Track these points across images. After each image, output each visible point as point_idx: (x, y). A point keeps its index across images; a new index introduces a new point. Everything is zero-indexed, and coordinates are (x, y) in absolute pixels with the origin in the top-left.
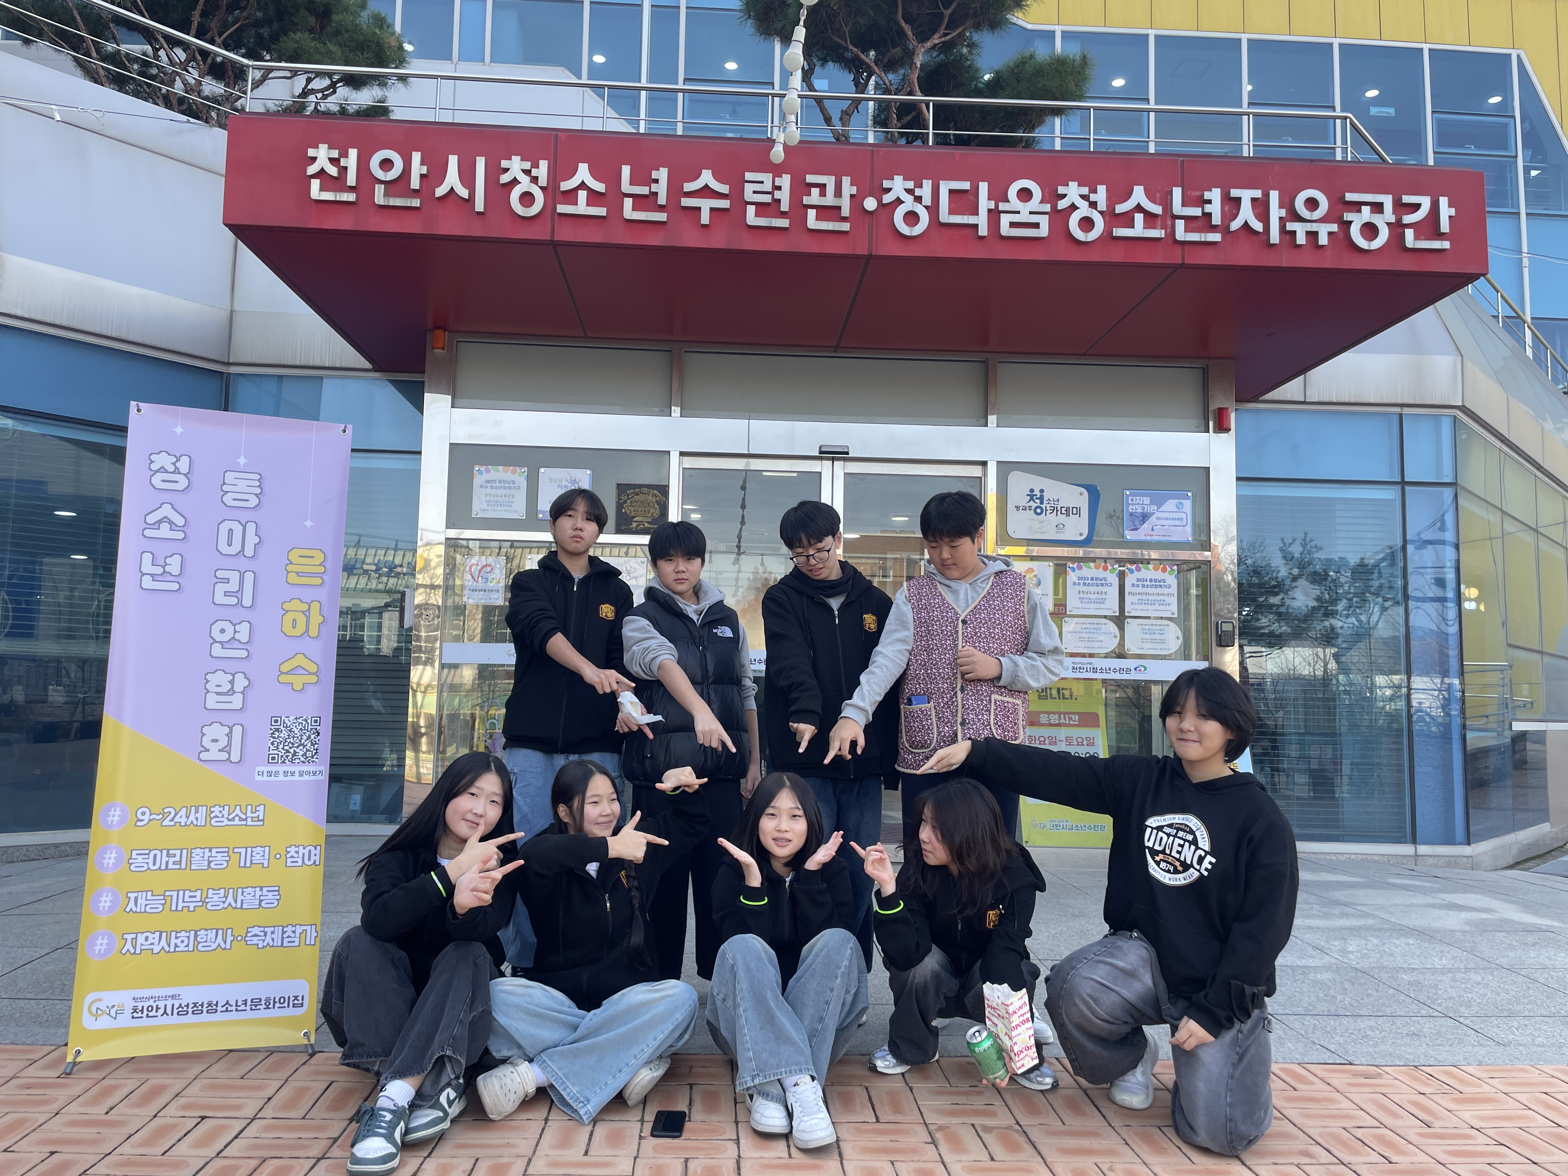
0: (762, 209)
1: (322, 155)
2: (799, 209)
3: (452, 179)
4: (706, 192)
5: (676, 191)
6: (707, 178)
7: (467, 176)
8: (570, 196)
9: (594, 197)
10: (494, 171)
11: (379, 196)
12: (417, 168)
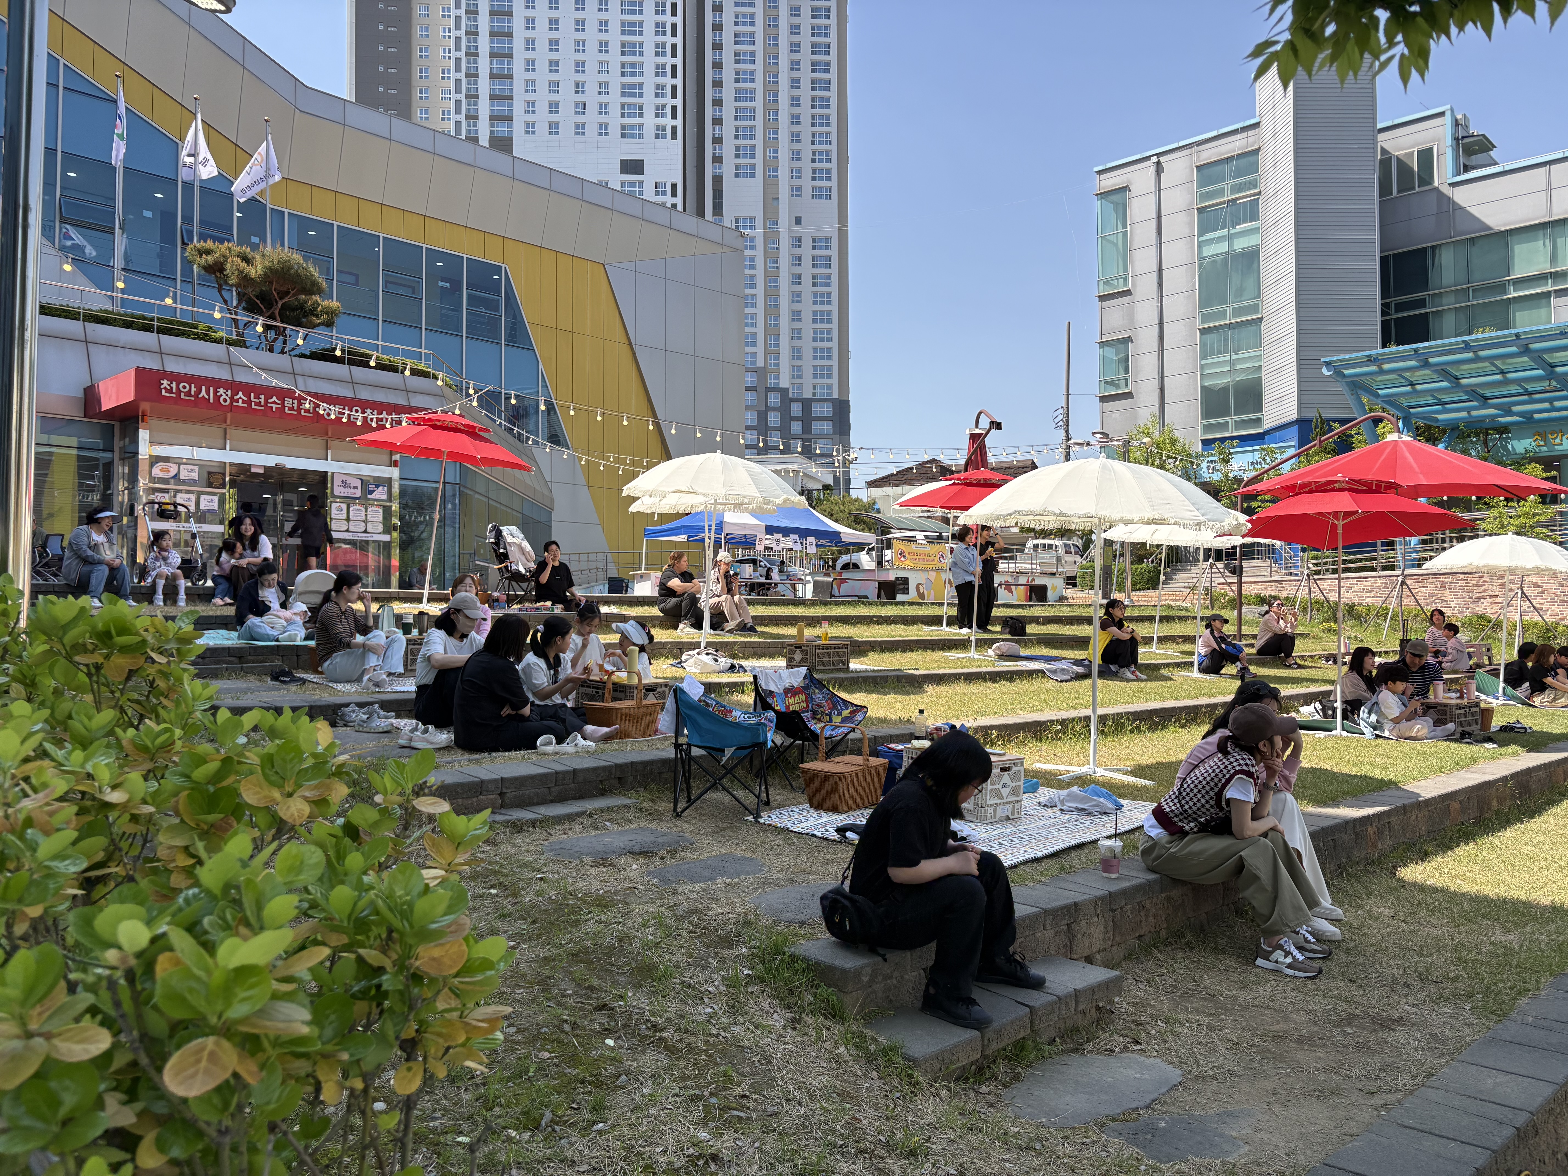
0: (289, 409)
1: (165, 383)
2: (299, 410)
3: (203, 393)
4: (274, 403)
5: (266, 402)
6: (274, 399)
7: (208, 393)
8: (237, 401)
9: (244, 402)
10: (216, 392)
11: (182, 396)
12: (193, 389)
